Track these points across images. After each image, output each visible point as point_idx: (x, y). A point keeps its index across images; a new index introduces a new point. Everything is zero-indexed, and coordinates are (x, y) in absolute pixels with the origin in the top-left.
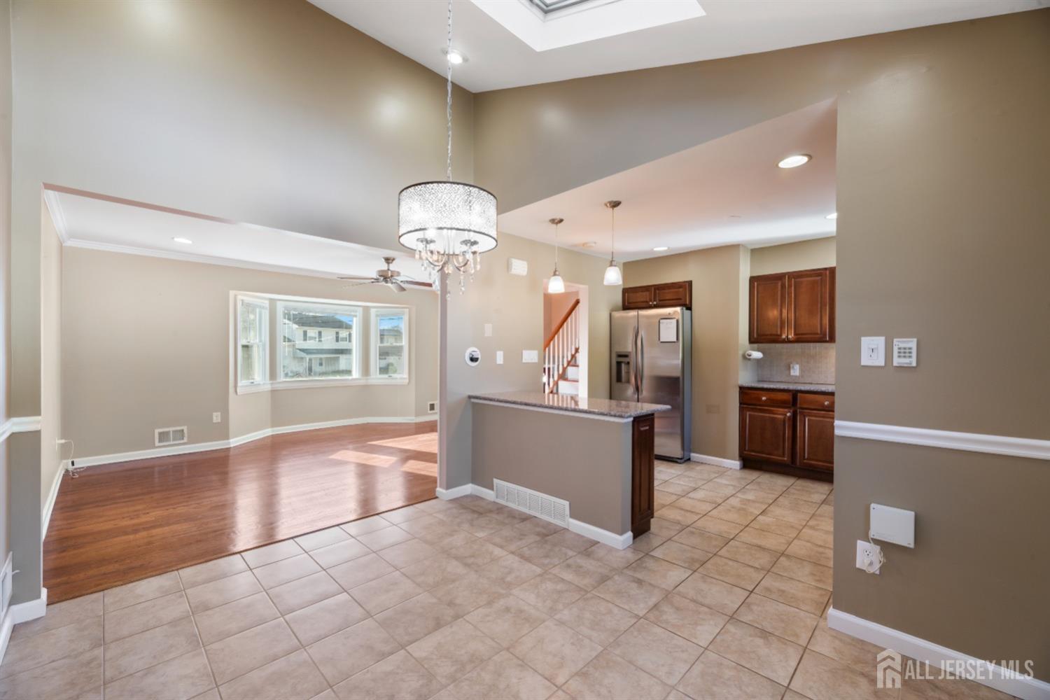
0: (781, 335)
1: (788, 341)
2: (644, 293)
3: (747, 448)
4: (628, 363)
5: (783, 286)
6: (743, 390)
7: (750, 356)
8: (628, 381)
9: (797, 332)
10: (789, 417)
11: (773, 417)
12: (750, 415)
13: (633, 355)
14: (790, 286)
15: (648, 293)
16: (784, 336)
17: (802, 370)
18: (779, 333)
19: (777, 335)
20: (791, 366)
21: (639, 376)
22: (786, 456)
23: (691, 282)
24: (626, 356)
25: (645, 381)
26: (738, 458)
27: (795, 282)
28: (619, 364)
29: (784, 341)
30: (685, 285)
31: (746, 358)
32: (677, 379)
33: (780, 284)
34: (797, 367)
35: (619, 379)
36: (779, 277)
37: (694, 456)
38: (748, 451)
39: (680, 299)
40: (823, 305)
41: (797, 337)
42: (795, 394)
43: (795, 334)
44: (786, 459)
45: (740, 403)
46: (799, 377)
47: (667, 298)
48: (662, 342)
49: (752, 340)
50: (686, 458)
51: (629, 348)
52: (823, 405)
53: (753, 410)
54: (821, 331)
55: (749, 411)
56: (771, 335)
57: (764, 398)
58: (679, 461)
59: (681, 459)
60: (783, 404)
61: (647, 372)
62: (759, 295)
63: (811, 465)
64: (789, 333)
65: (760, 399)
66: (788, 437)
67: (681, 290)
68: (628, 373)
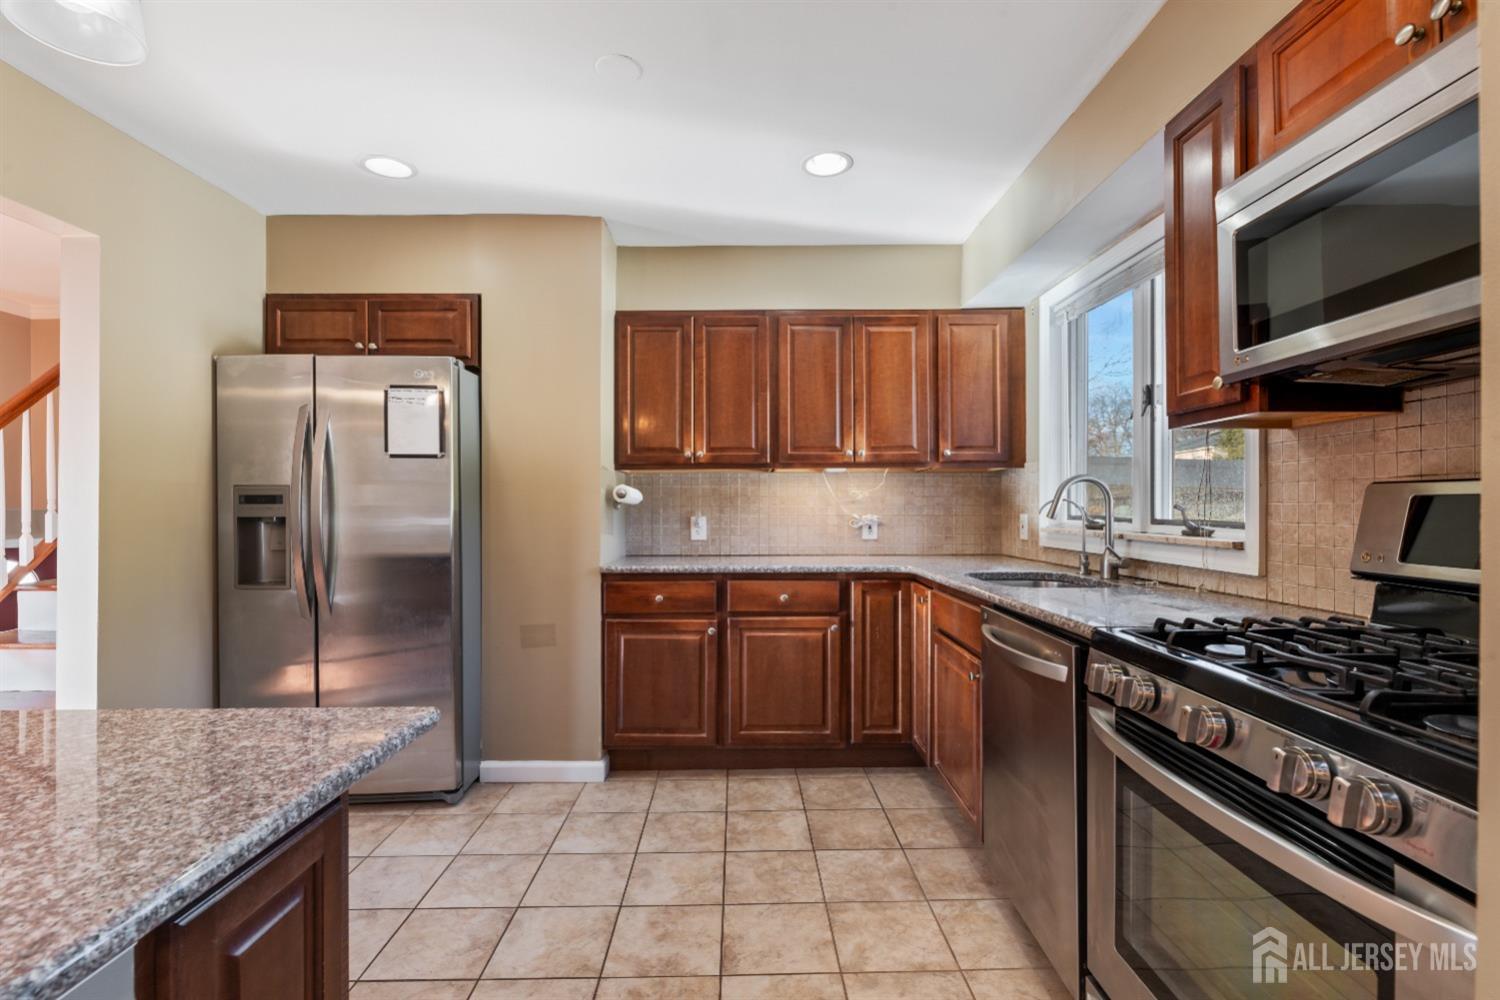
0: (682, 450)
1: (698, 464)
2: (339, 316)
3: (621, 726)
4: (282, 521)
5: (685, 340)
6: (610, 580)
7: (622, 496)
8: (281, 580)
9: (712, 445)
10: (711, 637)
11: (679, 640)
12: (627, 641)
13: (298, 499)
14: (698, 342)
15: (350, 316)
16: (688, 453)
17: (712, 531)
18: (677, 446)
19: (673, 450)
20: (693, 519)
21: (320, 559)
22: (706, 728)
23: (479, 297)
24: (274, 499)
25: (341, 574)
26: (599, 750)
27: (708, 333)
28: (247, 527)
29: (687, 464)
30: (464, 304)
31: (611, 502)
32: (442, 561)
33: (678, 334)
34: (703, 521)
35: (248, 574)
36: (674, 321)
37: (490, 767)
38: (623, 731)
39: (449, 341)
40: (760, 389)
41: (711, 454)
42: (721, 581)
43: (710, 449)
44: (704, 735)
45: (604, 615)
46: (707, 541)
47: (409, 335)
48: (392, 456)
49: (622, 460)
50: (469, 779)
51: (284, 471)
52: (776, 602)
53: (634, 628)
54: (757, 444)
55: (624, 632)
56: (662, 449)
57: (659, 598)
58: (448, 798)
59: (456, 791)
60: (698, 609)
61: (344, 548)
62: (637, 357)
63: (753, 739)
64: (698, 446)
65: (649, 601)
66: (709, 684)
67: (451, 315)
68: (280, 553)
